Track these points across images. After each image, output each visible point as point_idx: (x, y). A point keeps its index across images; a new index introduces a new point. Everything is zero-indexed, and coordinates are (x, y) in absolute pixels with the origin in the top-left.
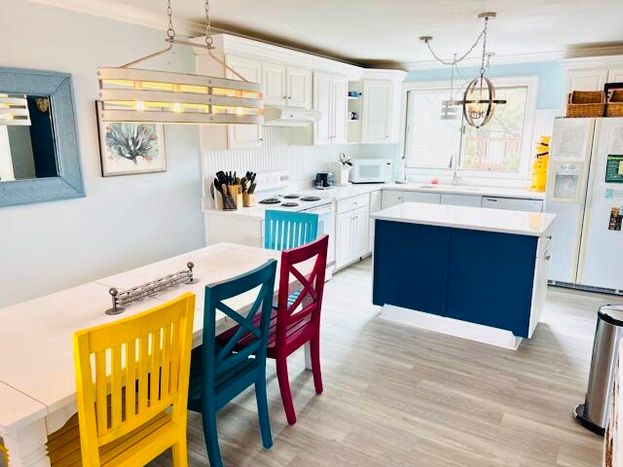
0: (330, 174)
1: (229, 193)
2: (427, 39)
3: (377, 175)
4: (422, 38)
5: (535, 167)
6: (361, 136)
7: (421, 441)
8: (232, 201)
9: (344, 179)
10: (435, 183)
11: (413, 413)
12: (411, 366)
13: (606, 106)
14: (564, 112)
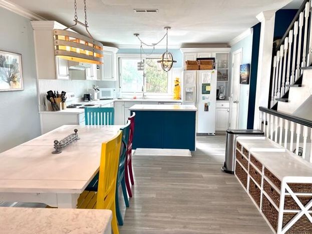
0: (91, 95)
1: (55, 102)
2: (137, 35)
3: (110, 95)
4: (134, 34)
5: (175, 90)
6: (101, 77)
7: (183, 189)
8: (57, 106)
9: (96, 97)
10: (135, 98)
11: (174, 182)
12: (161, 168)
13: (199, 66)
14: (186, 68)
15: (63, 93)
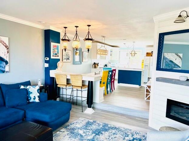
0: (107, 65)
2: (125, 44)
5: (142, 64)
6: (112, 58)
8: (96, 67)
15: (98, 63)
